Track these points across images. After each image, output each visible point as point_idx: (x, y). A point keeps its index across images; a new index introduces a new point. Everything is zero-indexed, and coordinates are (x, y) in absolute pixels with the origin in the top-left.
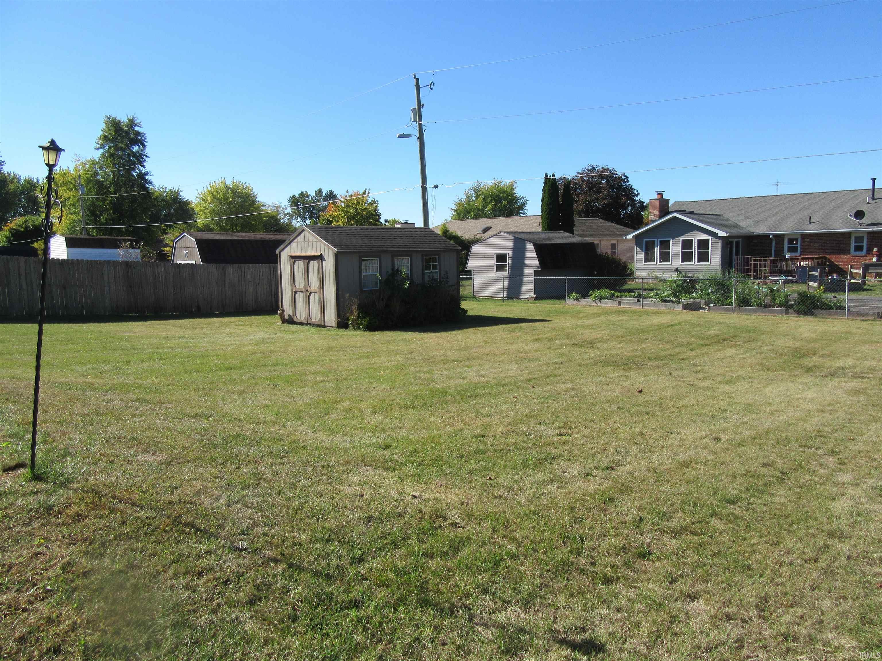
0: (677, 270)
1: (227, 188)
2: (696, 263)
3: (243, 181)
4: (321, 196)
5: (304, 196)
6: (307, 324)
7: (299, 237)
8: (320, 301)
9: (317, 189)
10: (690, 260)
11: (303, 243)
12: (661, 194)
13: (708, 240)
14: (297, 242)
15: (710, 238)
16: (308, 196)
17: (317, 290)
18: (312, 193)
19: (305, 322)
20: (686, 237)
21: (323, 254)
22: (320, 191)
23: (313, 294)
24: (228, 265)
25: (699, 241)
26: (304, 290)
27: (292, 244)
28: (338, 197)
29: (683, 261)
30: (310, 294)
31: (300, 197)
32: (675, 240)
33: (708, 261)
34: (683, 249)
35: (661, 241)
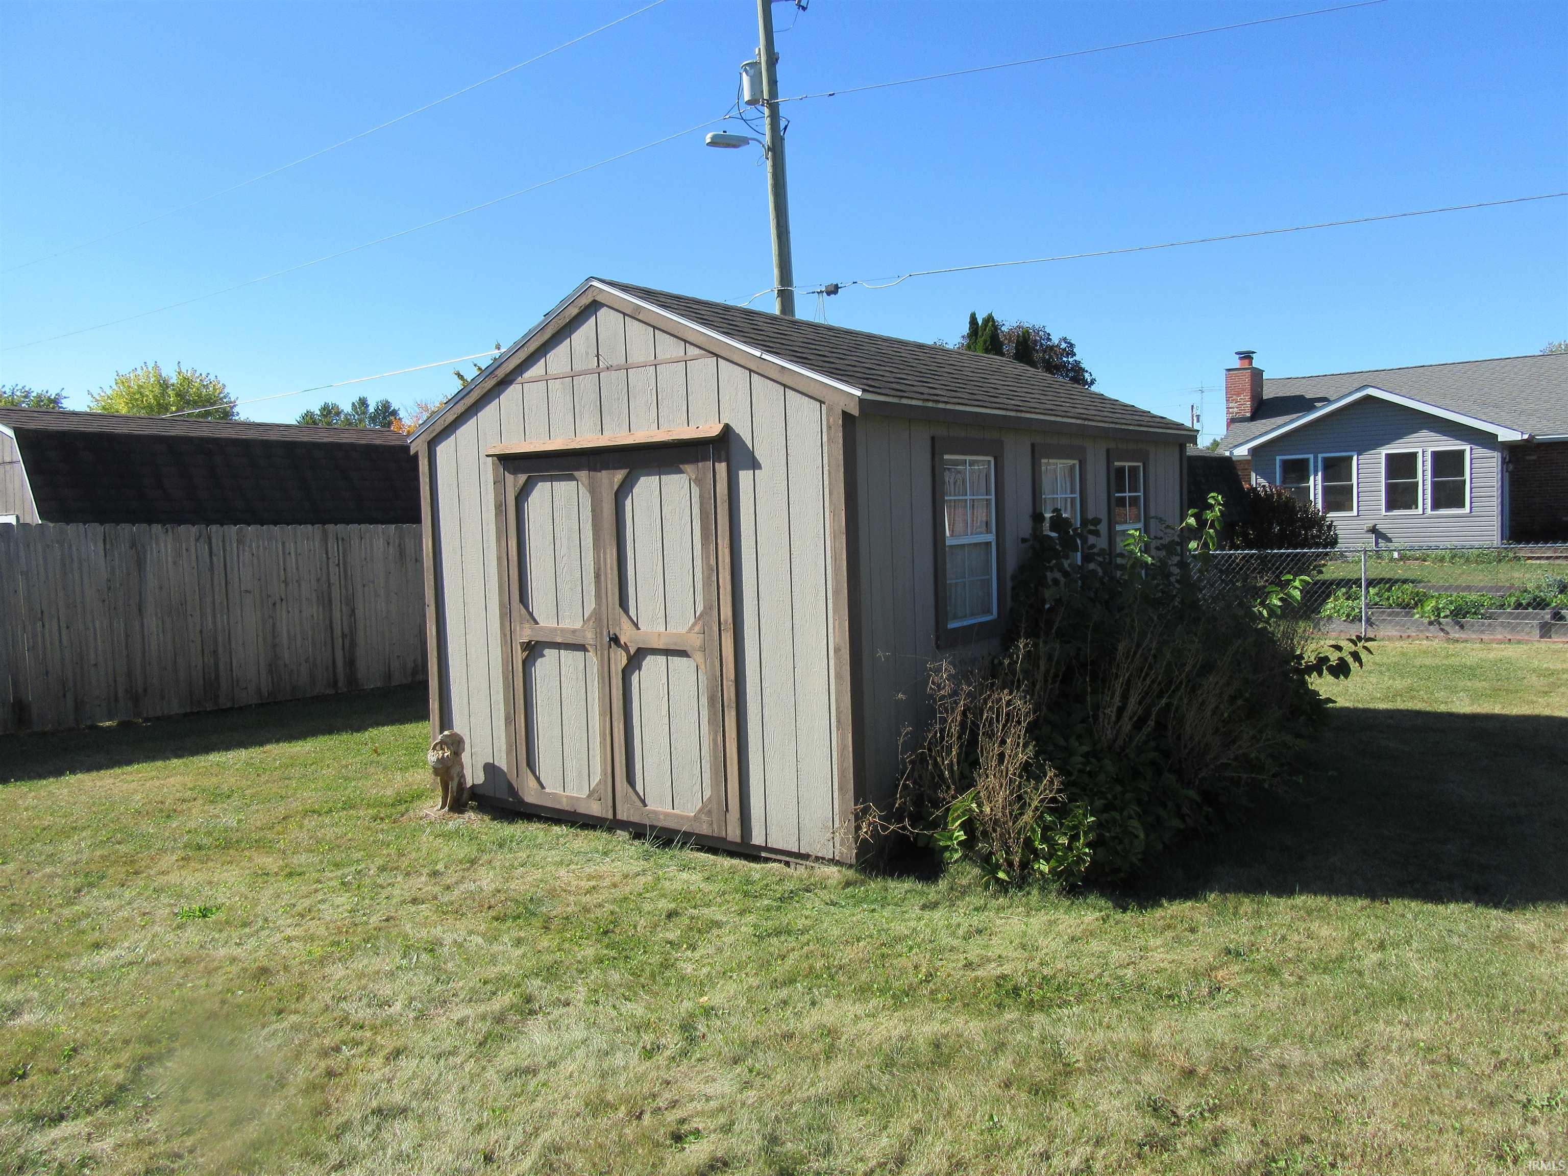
0: (1374, 530)
1: (164, 385)
2: (1429, 511)
3: (202, 370)
4: (364, 413)
5: (329, 412)
6: (612, 825)
7: (562, 350)
8: (715, 701)
9: (355, 399)
10: (1411, 503)
11: (587, 384)
12: (1247, 356)
13: (1462, 453)
14: (546, 378)
15: (1467, 448)
16: (338, 414)
17: (694, 641)
18: (347, 408)
19: (595, 809)
20: (1399, 447)
21: (742, 429)
22: (363, 402)
23: (652, 665)
24: (157, 528)
25: (1436, 456)
26: (589, 637)
27: (513, 391)
28: (402, 414)
29: (1390, 506)
30: (636, 659)
31: (322, 415)
32: (1366, 457)
33: (1463, 506)
34: (1387, 478)
35: (1325, 460)
